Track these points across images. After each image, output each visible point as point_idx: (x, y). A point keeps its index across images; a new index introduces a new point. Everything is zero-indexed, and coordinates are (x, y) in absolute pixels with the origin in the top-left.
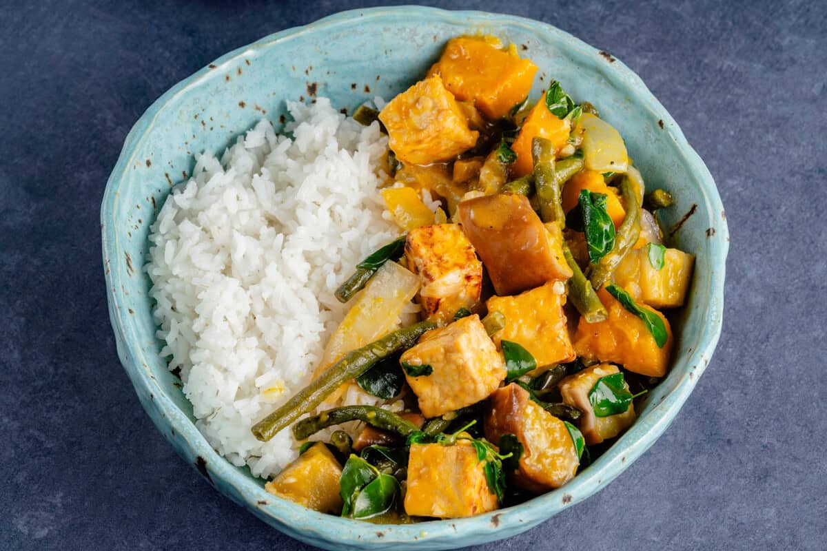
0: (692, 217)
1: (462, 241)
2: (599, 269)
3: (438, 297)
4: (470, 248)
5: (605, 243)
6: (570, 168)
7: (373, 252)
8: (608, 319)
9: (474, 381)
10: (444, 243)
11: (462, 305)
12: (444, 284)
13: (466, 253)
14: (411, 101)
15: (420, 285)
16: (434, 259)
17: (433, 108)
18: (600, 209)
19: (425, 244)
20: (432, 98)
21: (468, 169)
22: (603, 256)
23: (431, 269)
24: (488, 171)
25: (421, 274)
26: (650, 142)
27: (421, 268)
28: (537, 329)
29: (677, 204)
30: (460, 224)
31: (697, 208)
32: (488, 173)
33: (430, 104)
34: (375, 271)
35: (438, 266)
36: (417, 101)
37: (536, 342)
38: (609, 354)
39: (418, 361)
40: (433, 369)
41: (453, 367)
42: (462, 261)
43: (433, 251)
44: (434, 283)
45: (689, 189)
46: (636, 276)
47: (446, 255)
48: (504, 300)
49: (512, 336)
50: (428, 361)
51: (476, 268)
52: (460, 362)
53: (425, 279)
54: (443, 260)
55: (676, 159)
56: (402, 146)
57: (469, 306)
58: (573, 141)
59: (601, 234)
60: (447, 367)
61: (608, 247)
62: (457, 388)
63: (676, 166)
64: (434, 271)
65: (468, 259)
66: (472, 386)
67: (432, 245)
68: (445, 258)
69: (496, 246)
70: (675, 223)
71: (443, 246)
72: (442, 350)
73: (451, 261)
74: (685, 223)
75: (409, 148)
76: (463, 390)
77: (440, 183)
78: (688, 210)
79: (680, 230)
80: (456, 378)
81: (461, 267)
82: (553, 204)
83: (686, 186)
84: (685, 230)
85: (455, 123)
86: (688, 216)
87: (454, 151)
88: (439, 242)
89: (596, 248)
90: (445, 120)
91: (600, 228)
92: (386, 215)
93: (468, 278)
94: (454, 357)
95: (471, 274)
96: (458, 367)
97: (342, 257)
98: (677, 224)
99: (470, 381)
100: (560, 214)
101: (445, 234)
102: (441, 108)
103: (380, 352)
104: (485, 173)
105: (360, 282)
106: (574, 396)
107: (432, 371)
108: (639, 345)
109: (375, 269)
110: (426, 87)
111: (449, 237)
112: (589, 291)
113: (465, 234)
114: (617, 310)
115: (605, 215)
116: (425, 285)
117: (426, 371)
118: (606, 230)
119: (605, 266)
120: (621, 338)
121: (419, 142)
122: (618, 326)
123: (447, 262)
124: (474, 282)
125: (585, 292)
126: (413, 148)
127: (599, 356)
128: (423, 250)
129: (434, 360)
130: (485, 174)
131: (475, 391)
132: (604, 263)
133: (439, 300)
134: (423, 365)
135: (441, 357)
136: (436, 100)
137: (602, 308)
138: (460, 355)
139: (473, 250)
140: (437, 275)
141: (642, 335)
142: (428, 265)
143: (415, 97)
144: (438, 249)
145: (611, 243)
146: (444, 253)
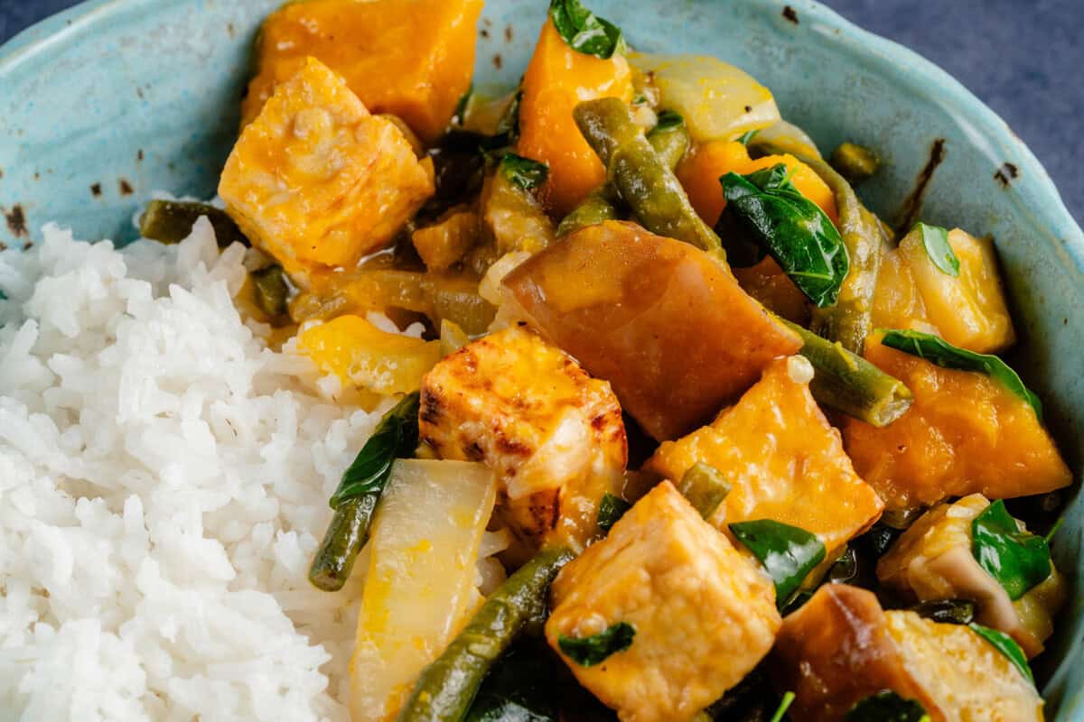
0: (938, 171)
1: (544, 355)
2: (843, 315)
3: (554, 486)
4: (568, 363)
5: (828, 258)
6: (669, 150)
7: (348, 461)
8: (916, 407)
9: (737, 619)
10: (511, 373)
11: (603, 488)
12: (560, 448)
13: (569, 373)
14: (278, 131)
15: (499, 481)
16: (509, 410)
17: (337, 126)
18: (786, 196)
19: (472, 387)
20: (324, 107)
21: (452, 234)
22: (836, 287)
23: (514, 435)
24: (507, 214)
25: (493, 454)
26: (775, 66)
27: (489, 443)
28: (792, 474)
29: (893, 162)
30: (522, 324)
31: (945, 146)
32: (509, 219)
33: (325, 120)
34: (378, 495)
35: (526, 419)
36: (291, 128)
37: (800, 503)
38: (944, 480)
39: (595, 624)
40: (635, 627)
41: (680, 604)
42: (568, 392)
43: (495, 394)
44: (537, 457)
45: (908, 116)
46: (917, 307)
47: (529, 392)
48: (697, 439)
49: (748, 509)
50: (617, 615)
51: (601, 396)
52: (693, 584)
53: (506, 460)
54: (528, 406)
55: (853, 70)
56: (304, 226)
57: (618, 488)
58: (642, 100)
59: (813, 244)
60: (666, 610)
61: (839, 264)
62: (702, 649)
63: (859, 84)
64: (523, 432)
65: (579, 384)
66: (737, 631)
67: (488, 385)
68: (531, 397)
69: (624, 337)
70: (902, 202)
71: (513, 379)
72: (644, 575)
73: (546, 400)
74: (928, 192)
75: (319, 227)
76: (718, 648)
77: (404, 286)
78: (923, 160)
79: (922, 209)
80: (693, 625)
81: (576, 403)
82: (686, 218)
83: (898, 115)
84: (934, 203)
85: (396, 140)
86: (928, 172)
87: (399, 215)
88: (498, 373)
89: (814, 275)
90: (376, 137)
91: (804, 234)
92: (330, 385)
93: (598, 423)
94: (675, 579)
95: (601, 412)
96: (690, 600)
97: (282, 501)
98: (908, 203)
99: (728, 621)
100: (708, 234)
101: (501, 352)
102: (354, 120)
103: (486, 647)
104: (502, 220)
105: (355, 529)
106: (947, 573)
107: (632, 632)
108: (1004, 432)
109: (375, 489)
110: (301, 87)
111: (511, 357)
112: (852, 361)
113: (544, 338)
114: (929, 379)
115: (801, 202)
116: (512, 472)
117: (620, 638)
118: (818, 234)
119: (851, 304)
120: (958, 432)
121: (339, 204)
122: (944, 409)
123: (540, 404)
124: (611, 429)
125: (846, 364)
126: (328, 223)
127: (920, 495)
128: (475, 402)
129: (632, 605)
130: (504, 222)
131: (748, 639)
132: (847, 298)
133: (558, 491)
134: (611, 628)
135: (645, 592)
136: (337, 108)
137: (897, 385)
138: (687, 569)
139: (575, 364)
140: (536, 437)
141: (1002, 407)
142: (505, 424)
143: (286, 121)
144: (503, 386)
145: (839, 255)
146: (523, 389)
